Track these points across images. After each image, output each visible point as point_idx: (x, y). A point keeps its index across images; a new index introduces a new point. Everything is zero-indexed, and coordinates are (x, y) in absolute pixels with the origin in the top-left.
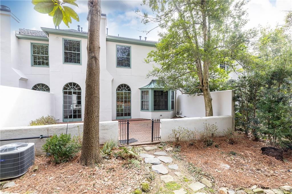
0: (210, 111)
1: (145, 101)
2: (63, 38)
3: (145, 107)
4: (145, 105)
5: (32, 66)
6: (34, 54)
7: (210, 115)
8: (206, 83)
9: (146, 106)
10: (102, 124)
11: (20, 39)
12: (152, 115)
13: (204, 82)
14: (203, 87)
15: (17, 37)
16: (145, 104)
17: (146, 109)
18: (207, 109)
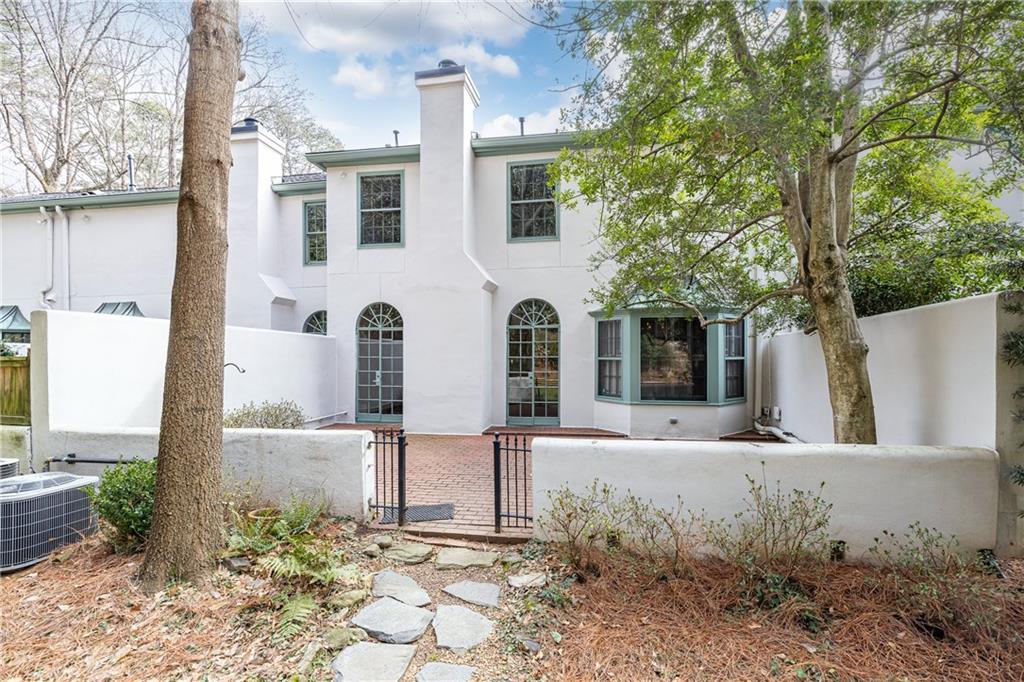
0: (852, 415)
1: (611, 361)
2: (358, 174)
3: (610, 384)
4: (611, 377)
5: (306, 264)
6: (309, 231)
7: (853, 435)
8: (822, 264)
9: (614, 380)
10: (312, 440)
11: (284, 198)
12: (632, 418)
13: (811, 259)
14: (810, 287)
15: (276, 192)
16: (610, 372)
17: (614, 392)
18: (838, 403)
